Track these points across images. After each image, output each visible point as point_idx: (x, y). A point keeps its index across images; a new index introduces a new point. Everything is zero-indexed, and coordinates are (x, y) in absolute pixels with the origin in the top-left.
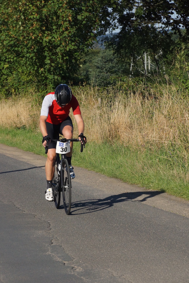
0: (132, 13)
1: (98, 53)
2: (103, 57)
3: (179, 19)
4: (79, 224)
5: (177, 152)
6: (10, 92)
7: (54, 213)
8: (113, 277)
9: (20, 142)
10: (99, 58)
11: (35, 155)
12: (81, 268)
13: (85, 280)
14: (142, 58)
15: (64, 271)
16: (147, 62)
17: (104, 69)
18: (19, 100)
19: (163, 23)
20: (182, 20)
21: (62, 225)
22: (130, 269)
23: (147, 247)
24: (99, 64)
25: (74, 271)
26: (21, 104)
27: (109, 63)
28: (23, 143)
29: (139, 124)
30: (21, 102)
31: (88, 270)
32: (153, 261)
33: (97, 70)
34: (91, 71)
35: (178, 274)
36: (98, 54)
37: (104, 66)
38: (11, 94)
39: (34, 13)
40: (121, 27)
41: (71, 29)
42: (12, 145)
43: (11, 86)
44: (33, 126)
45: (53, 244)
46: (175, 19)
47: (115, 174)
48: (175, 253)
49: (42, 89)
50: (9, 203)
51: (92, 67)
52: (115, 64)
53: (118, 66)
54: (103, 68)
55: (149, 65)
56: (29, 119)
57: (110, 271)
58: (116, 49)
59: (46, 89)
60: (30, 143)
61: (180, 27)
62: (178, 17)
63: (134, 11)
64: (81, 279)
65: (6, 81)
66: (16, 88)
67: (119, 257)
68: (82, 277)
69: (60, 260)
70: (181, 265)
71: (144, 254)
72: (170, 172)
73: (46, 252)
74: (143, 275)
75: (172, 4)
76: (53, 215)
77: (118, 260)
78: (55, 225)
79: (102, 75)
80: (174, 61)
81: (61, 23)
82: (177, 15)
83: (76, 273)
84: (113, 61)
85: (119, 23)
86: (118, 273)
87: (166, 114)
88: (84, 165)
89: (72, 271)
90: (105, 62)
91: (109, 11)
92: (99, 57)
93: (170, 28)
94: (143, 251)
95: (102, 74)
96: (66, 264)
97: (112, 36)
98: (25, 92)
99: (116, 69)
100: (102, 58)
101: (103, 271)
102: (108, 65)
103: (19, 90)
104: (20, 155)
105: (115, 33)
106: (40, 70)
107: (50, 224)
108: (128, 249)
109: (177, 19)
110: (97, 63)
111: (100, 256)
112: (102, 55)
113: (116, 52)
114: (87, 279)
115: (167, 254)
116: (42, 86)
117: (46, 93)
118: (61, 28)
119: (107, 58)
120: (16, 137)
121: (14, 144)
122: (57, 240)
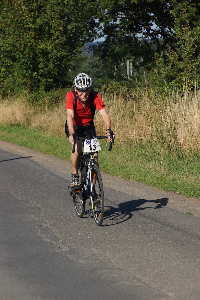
0: (116, 24)
1: (86, 59)
3: (158, 30)
4: (66, 210)
5: (153, 147)
6: (7, 93)
7: (44, 200)
8: (95, 255)
9: (15, 137)
10: (86, 64)
11: (28, 149)
12: (67, 247)
13: (70, 258)
14: (125, 65)
15: (52, 250)
16: (130, 68)
17: (91, 74)
18: (14, 101)
19: (144, 34)
20: (161, 31)
21: (51, 210)
22: (109, 248)
23: (126, 230)
24: (86, 69)
25: (60, 250)
26: (16, 104)
27: (95, 68)
28: (17, 139)
29: (121, 123)
30: (16, 102)
31: (73, 249)
32: (130, 241)
35: (152, 253)
36: (86, 60)
37: (91, 71)
38: (7, 95)
39: (29, 23)
40: (106, 36)
41: (62, 37)
42: (8, 140)
43: (7, 87)
44: (27, 123)
45: (43, 227)
46: (154, 30)
49: (35, 91)
50: (4, 191)
52: (100, 69)
54: (89, 73)
55: (131, 71)
56: (23, 117)
57: (92, 250)
58: (101, 56)
59: (39, 91)
60: (24, 139)
61: (159, 38)
62: (157, 28)
63: (118, 22)
64: (67, 257)
65: (3, 84)
67: (101, 238)
68: (68, 255)
69: (49, 240)
70: (154, 245)
71: (122, 236)
72: (147, 165)
73: (37, 234)
74: (121, 254)
75: (151, 16)
76: (43, 202)
77: (100, 241)
78: (44, 211)
80: (153, 67)
81: (53, 33)
82: (156, 26)
83: (62, 252)
85: (104, 32)
86: (99, 251)
87: (145, 114)
90: (92, 68)
91: (96, 22)
93: (150, 38)
94: (122, 233)
96: (54, 244)
97: (98, 45)
98: (20, 93)
99: (102, 74)
100: (89, 64)
101: (86, 250)
102: (94, 70)
103: (15, 91)
104: (15, 149)
105: (101, 42)
106: (34, 73)
107: (40, 210)
108: (109, 231)
110: (84, 68)
111: (84, 237)
112: (89, 61)
113: (101, 58)
114: (72, 256)
115: (143, 236)
116: (35, 88)
117: (39, 94)
118: (53, 36)
119: (94, 64)
120: (11, 133)
121: (10, 139)
122: (46, 223)
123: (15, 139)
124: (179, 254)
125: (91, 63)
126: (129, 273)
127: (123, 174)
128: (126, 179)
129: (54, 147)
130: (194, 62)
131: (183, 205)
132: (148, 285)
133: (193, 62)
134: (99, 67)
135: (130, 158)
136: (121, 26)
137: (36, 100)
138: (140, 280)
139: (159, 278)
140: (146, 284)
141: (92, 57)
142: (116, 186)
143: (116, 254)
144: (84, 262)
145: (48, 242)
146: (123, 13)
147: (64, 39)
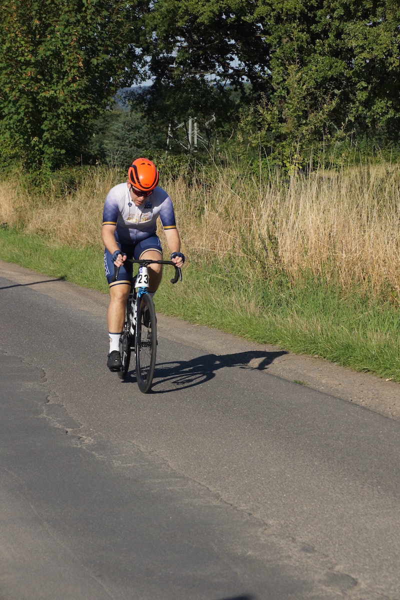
0: (171, 57)
1: (119, 116)
3: (242, 68)
4: (88, 373)
5: (237, 269)
7: (51, 356)
8: (140, 452)
10: (119, 125)
11: (22, 268)
12: (92, 438)
13: (97, 457)
14: (186, 127)
15: (67, 442)
16: (193, 132)
17: (127, 141)
19: (219, 74)
20: (246, 71)
21: (63, 374)
22: (165, 441)
23: (191, 409)
24: (119, 132)
25: (81, 443)
27: (134, 132)
28: (3, 250)
30: (1, 188)
31: (102, 443)
32: (200, 430)
33: (115, 142)
34: (107, 143)
35: (237, 450)
36: (119, 118)
37: (127, 137)
39: (26, 54)
40: (155, 77)
41: (82, 79)
44: (19, 224)
45: (50, 403)
46: (236, 68)
48: (232, 418)
49: (33, 169)
51: (109, 138)
52: (143, 133)
53: (149, 137)
54: (125, 139)
55: (196, 137)
56: (13, 213)
57: (136, 443)
58: (145, 111)
59: (40, 169)
60: (14, 250)
61: (243, 81)
62: (240, 65)
63: (174, 54)
64: (92, 455)
67: (149, 423)
68: (94, 453)
69: (61, 426)
70: (241, 436)
71: (186, 420)
72: (226, 298)
73: (39, 415)
74: (185, 451)
75: (232, 45)
76: (49, 359)
77: (148, 428)
78: (52, 375)
80: (233, 131)
81: (66, 71)
82: (240, 62)
83: (84, 446)
84: (141, 129)
85: (151, 71)
86: (147, 446)
87: (223, 211)
89: (78, 442)
90: (129, 131)
91: (137, 53)
92: (120, 123)
93: (228, 82)
94: (185, 415)
96: (70, 433)
97: (140, 92)
98: (8, 173)
99: (145, 141)
100: (124, 123)
101: (125, 444)
102: (133, 135)
105: (145, 87)
106: (32, 139)
107: (45, 373)
108: (163, 411)
109: (240, 68)
110: (117, 131)
111: (121, 422)
112: (124, 120)
113: (145, 115)
114: (101, 454)
115: (221, 420)
116: (34, 164)
117: (39, 174)
118: (66, 77)
119: (132, 124)
122: (56, 397)
124: (283, 453)
125: (127, 122)
126: (199, 483)
127: (184, 313)
128: (189, 321)
129: (66, 266)
130: (306, 124)
131: (287, 367)
132: (231, 505)
133: (304, 124)
135: (196, 286)
136: (180, 60)
137: (35, 184)
138: (217, 497)
139: (250, 494)
140: (228, 503)
141: (130, 113)
142: (174, 335)
143: (175, 451)
144: (122, 464)
145: (59, 429)
146: (183, 39)
147: (85, 81)
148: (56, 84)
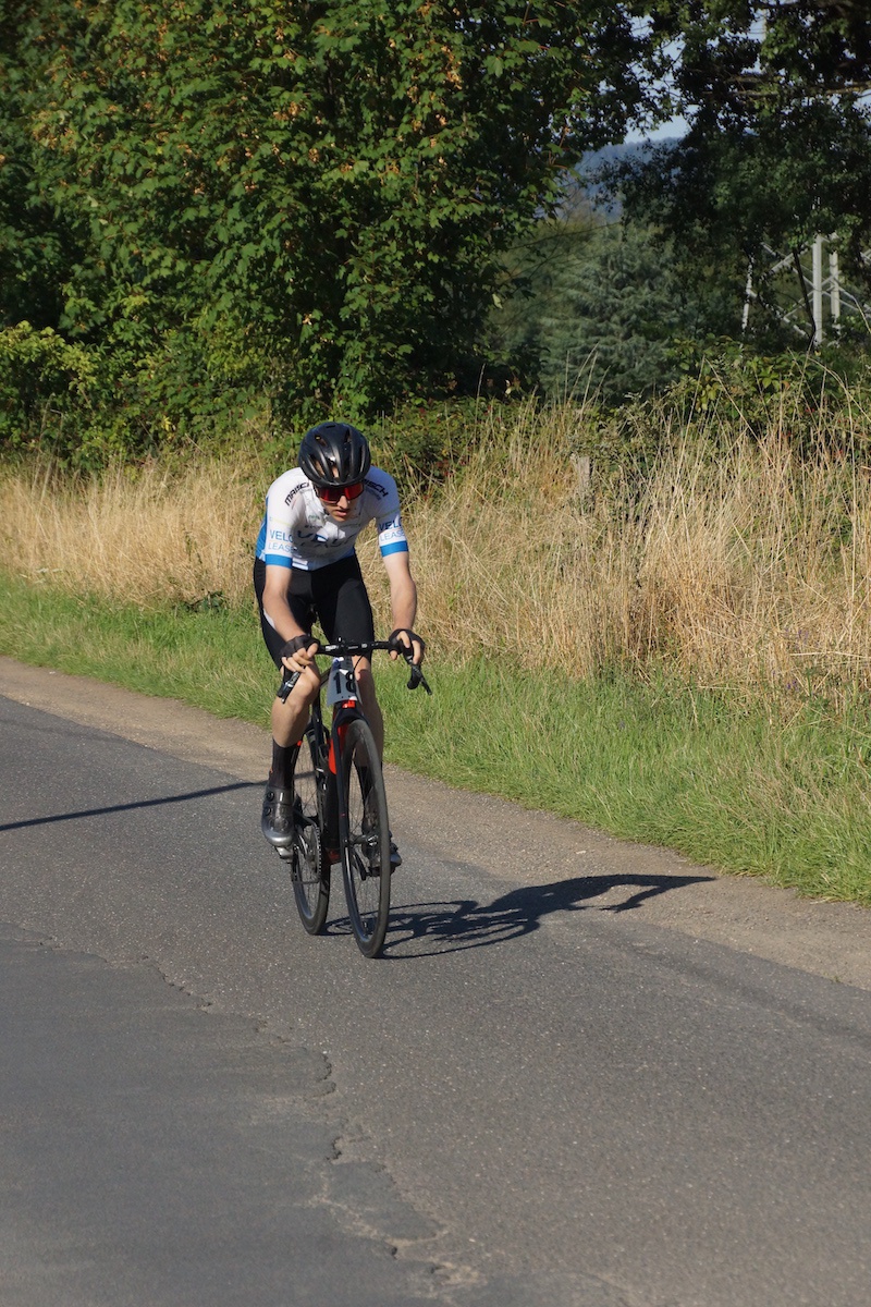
0: (745, 40)
1: (587, 239)
2: (606, 258)
4: (469, 1063)
6: (152, 431)
7: (352, 1012)
9: (196, 673)
10: (587, 265)
12: (474, 1268)
15: (392, 1284)
16: (826, 281)
17: (615, 318)
18: (192, 472)
21: (387, 1067)
22: (706, 1272)
23: (795, 1169)
24: (587, 291)
25: (437, 1285)
26: (202, 491)
27: (637, 286)
28: (209, 681)
30: (205, 482)
31: (507, 1281)
32: (820, 1234)
33: (577, 321)
34: (551, 328)
36: (585, 244)
37: (613, 305)
38: (156, 440)
39: (277, 49)
40: (693, 109)
41: (456, 122)
42: (157, 687)
43: (152, 401)
45: (342, 1160)
47: (653, 827)
49: (306, 417)
50: (135, 966)
51: (555, 310)
52: (666, 291)
53: (684, 301)
54: (607, 314)
55: (835, 296)
57: (612, 1281)
58: (668, 219)
63: (758, 31)
65: (132, 380)
66: (181, 410)
67: (658, 1217)
69: (375, 1232)
73: (308, 1198)
76: (346, 1022)
77: (653, 1231)
78: (353, 1070)
79: (605, 347)
81: (406, 96)
83: (448, 1294)
85: (683, 90)
86: (650, 1291)
88: (503, 781)
89: (429, 1282)
90: (620, 285)
91: (637, 35)
92: (590, 259)
95: (606, 344)
96: (403, 1254)
97: (648, 158)
98: (225, 431)
99: (671, 317)
100: (604, 261)
101: (577, 1284)
102: (632, 297)
103: (196, 420)
104: (198, 735)
105: (666, 143)
106: (303, 319)
107: (330, 1066)
108: (704, 1179)
110: (578, 286)
111: (568, 1215)
112: (603, 250)
113: (667, 231)
116: (308, 401)
118: (405, 119)
119: (629, 262)
120: (176, 652)
121: (168, 684)
122: (361, 1140)
123: (196, 679)
125: (612, 258)
127: (784, 865)
128: (801, 888)
129: (407, 724)
134: (660, 280)
135: (821, 775)
136: (776, 51)
141: (620, 228)
142: (747, 933)
145: (370, 1241)
147: (466, 131)
148: (372, 140)
